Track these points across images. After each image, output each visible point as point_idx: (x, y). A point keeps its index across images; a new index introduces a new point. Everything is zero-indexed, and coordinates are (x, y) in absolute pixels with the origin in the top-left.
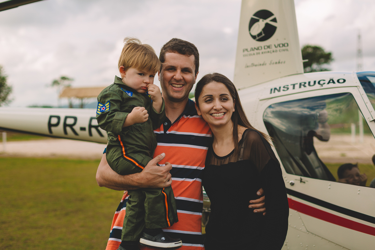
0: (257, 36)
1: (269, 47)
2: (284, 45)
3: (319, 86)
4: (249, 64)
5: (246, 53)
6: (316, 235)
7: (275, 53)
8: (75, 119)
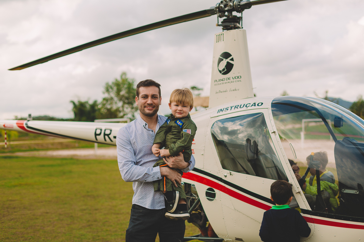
0: (222, 71)
1: (229, 79)
2: (238, 77)
3: (246, 108)
4: (218, 91)
5: (216, 82)
6: (240, 212)
7: (232, 83)
8: (111, 131)
